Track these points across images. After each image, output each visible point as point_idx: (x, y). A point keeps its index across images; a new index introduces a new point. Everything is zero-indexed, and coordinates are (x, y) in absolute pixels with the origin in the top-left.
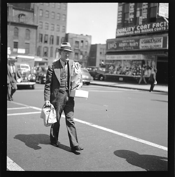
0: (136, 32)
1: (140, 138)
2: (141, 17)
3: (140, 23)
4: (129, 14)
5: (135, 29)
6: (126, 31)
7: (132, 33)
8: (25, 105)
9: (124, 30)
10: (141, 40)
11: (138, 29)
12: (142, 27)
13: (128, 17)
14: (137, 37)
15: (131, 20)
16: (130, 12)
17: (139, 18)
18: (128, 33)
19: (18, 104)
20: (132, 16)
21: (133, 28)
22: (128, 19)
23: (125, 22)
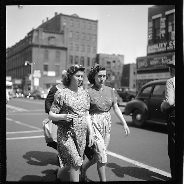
0: (168, 48)
2: (173, 32)
3: (173, 38)
4: (160, 29)
5: (168, 45)
6: (157, 48)
7: (164, 49)
9: (155, 46)
11: (170, 44)
13: (159, 33)
14: (169, 54)
15: (163, 35)
16: (161, 27)
17: (171, 33)
18: (159, 50)
20: (164, 32)
21: (165, 45)
22: (160, 35)
23: (157, 38)
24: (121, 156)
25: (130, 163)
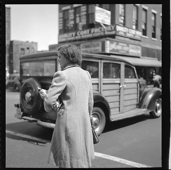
0: (77, 38)
2: (80, 24)
3: (80, 29)
4: (69, 20)
5: (76, 35)
6: (67, 37)
7: (73, 38)
10: (82, 45)
12: (82, 33)
14: (78, 42)
15: (72, 26)
16: (70, 18)
18: (69, 39)
20: (72, 23)
22: (69, 25)
23: (66, 28)
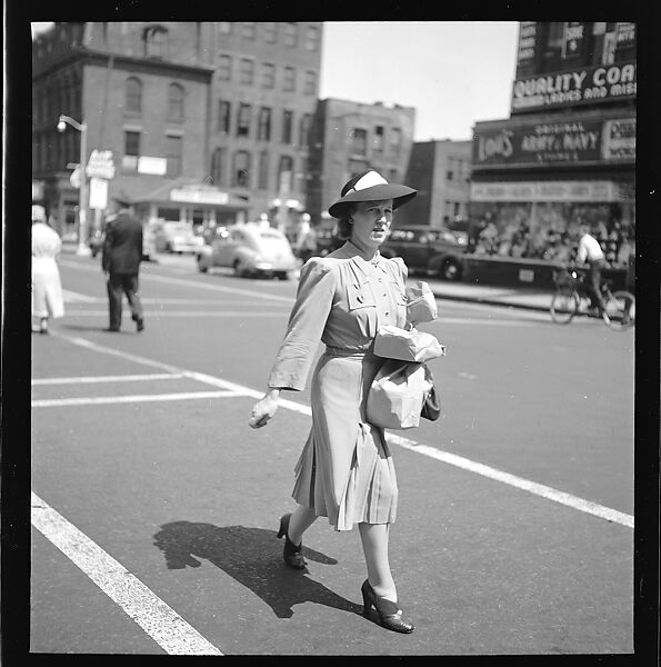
0: (588, 93)
1: (598, 503)
2: (610, 36)
3: (609, 58)
5: (588, 84)
6: (550, 89)
7: (574, 96)
8: (166, 367)
9: (544, 84)
10: (609, 127)
11: (597, 81)
12: (614, 75)
13: (559, 35)
14: (595, 114)
15: (573, 46)
17: (602, 36)
18: (557, 99)
19: (141, 360)
20: (576, 32)
21: (579, 80)
22: (562, 43)
23: (549, 54)
24: (487, 467)
25: (525, 491)
